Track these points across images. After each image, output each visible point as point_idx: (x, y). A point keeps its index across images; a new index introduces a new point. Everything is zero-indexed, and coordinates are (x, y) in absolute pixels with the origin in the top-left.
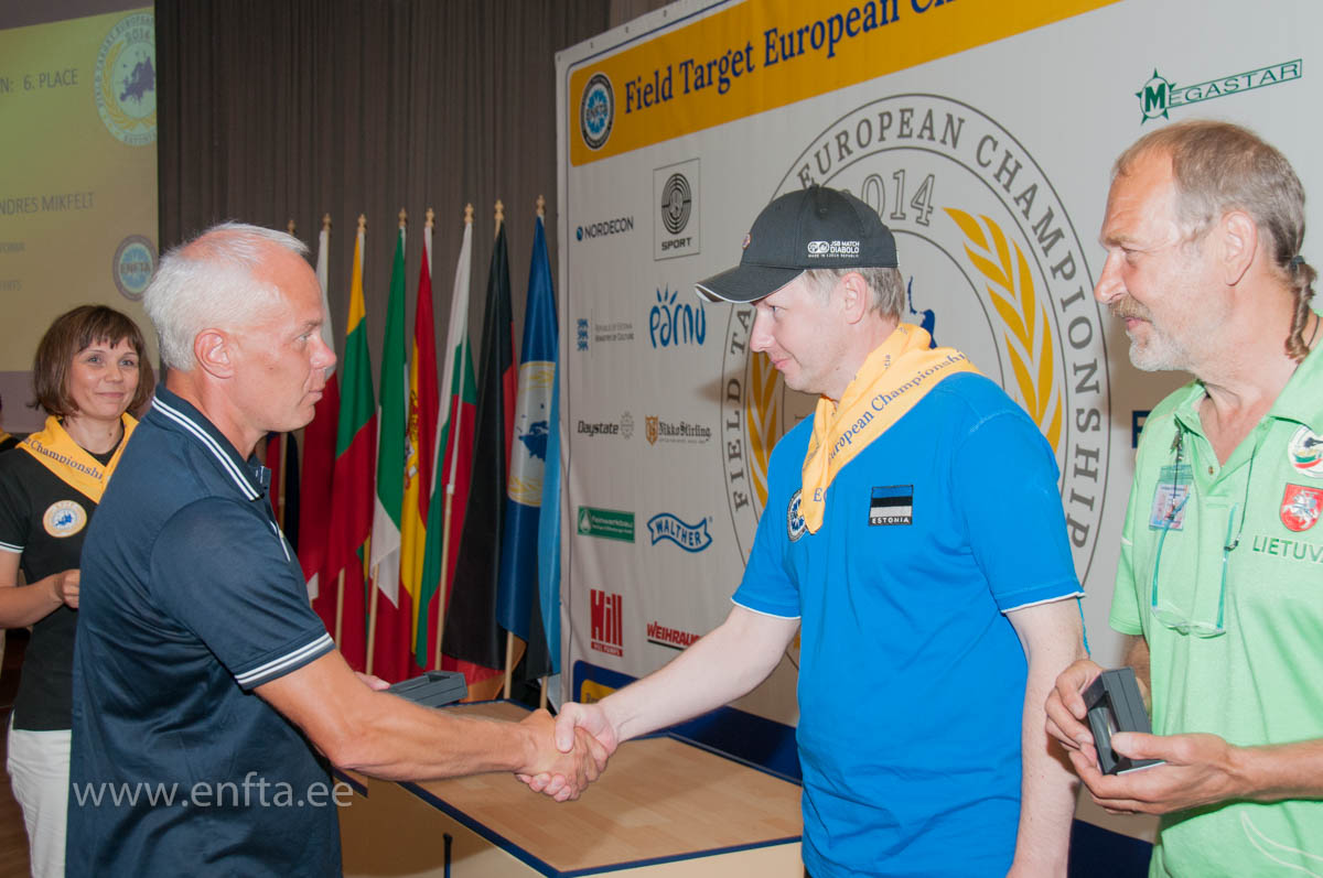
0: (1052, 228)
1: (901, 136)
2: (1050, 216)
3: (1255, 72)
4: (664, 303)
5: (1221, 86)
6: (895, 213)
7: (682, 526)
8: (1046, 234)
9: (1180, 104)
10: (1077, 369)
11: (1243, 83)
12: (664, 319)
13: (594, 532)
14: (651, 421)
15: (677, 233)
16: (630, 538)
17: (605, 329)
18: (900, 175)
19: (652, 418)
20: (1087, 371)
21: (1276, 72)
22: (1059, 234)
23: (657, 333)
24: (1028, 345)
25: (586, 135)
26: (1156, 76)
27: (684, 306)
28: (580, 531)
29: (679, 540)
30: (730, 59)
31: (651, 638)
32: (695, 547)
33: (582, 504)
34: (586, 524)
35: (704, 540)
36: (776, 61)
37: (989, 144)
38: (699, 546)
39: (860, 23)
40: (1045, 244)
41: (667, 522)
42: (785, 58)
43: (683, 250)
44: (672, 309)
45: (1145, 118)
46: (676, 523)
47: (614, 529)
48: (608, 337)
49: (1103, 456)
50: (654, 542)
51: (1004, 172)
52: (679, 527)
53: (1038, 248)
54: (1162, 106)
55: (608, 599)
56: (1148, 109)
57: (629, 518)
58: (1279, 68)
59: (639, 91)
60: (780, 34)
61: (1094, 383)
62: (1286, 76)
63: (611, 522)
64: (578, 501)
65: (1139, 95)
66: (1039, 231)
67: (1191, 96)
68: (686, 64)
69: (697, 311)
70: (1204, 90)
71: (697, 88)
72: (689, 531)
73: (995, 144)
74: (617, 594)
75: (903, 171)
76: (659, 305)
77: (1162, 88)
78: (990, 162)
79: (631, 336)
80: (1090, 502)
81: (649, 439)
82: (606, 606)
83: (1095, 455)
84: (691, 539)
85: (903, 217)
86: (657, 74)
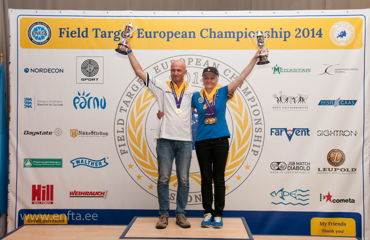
0: (247, 91)
1: (197, 64)
2: (247, 88)
3: (301, 69)
4: (82, 96)
5: (293, 70)
6: (195, 82)
7: (91, 161)
8: (246, 92)
9: (283, 72)
10: (255, 120)
11: (298, 71)
12: (82, 100)
13: (33, 166)
14: (74, 131)
15: (90, 76)
16: (61, 166)
17: (44, 102)
18: (197, 74)
19: (74, 130)
20: (258, 121)
21: (305, 70)
22: (250, 92)
23: (78, 105)
24: (241, 115)
25: (31, 39)
26: (277, 65)
27: (94, 98)
28: (25, 166)
29: (90, 165)
30: (121, 33)
31: (72, 196)
32: (99, 166)
33: (26, 157)
34: (29, 163)
35: (103, 164)
36: (143, 37)
37: (228, 71)
38: (101, 166)
39: (181, 35)
40: (246, 94)
41: (82, 160)
42: (147, 37)
43: (93, 82)
44: (87, 99)
45: (274, 73)
46: (87, 160)
47: (49, 164)
48: (46, 105)
49: (263, 137)
50: (74, 167)
51: (233, 78)
52: (89, 162)
53: (244, 95)
54: (278, 71)
55: (44, 187)
56: (275, 71)
57: (60, 160)
58: (306, 70)
59: (68, 32)
60: (145, 31)
61: (260, 123)
62: (307, 71)
63: (46, 162)
64: (22, 157)
65: (273, 68)
66: (244, 91)
67: (285, 71)
68: (96, 30)
69: (102, 100)
70: (289, 70)
71: (102, 36)
72: (95, 162)
73: (230, 72)
74: (50, 184)
75: (198, 73)
76: (79, 97)
77: (278, 68)
78: (228, 75)
79: (62, 105)
80: (259, 147)
81: (72, 136)
82: (42, 189)
83: (261, 137)
84: (96, 164)
85: (198, 83)
86: (79, 29)
